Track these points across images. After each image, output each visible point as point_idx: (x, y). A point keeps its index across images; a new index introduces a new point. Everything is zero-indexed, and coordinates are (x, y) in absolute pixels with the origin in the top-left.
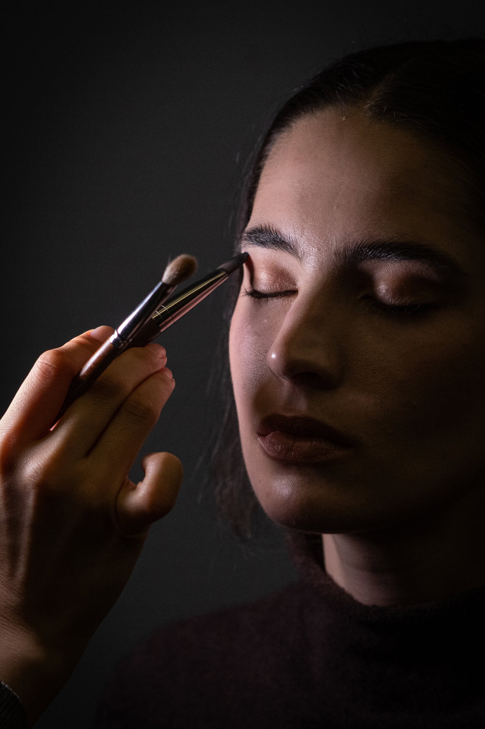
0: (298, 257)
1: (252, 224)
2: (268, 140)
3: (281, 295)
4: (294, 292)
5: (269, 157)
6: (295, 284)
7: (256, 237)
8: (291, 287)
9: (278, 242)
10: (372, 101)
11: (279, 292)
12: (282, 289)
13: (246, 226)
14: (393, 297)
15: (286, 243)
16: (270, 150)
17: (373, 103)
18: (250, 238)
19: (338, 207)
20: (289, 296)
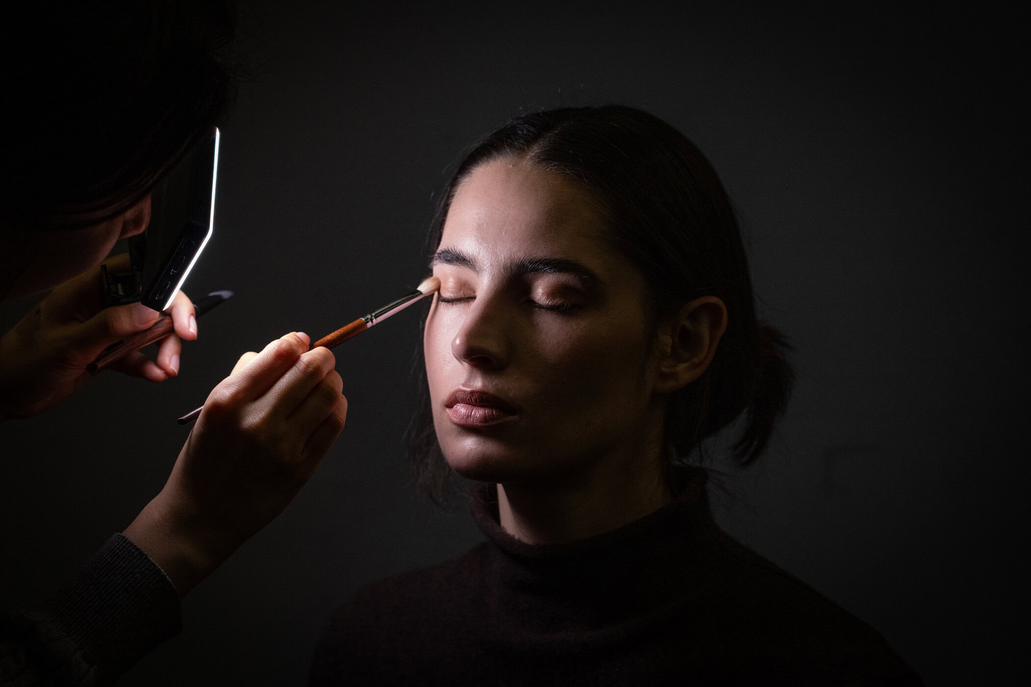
0: (476, 271)
1: (442, 247)
2: (454, 183)
3: (464, 300)
4: (474, 298)
5: (455, 197)
6: (474, 292)
7: (444, 257)
8: (472, 295)
9: (460, 259)
10: (533, 153)
11: (463, 298)
12: (465, 295)
13: (437, 248)
14: (547, 298)
15: (467, 260)
16: (456, 191)
17: (533, 154)
18: (440, 257)
19: (505, 233)
20: (468, 302)
